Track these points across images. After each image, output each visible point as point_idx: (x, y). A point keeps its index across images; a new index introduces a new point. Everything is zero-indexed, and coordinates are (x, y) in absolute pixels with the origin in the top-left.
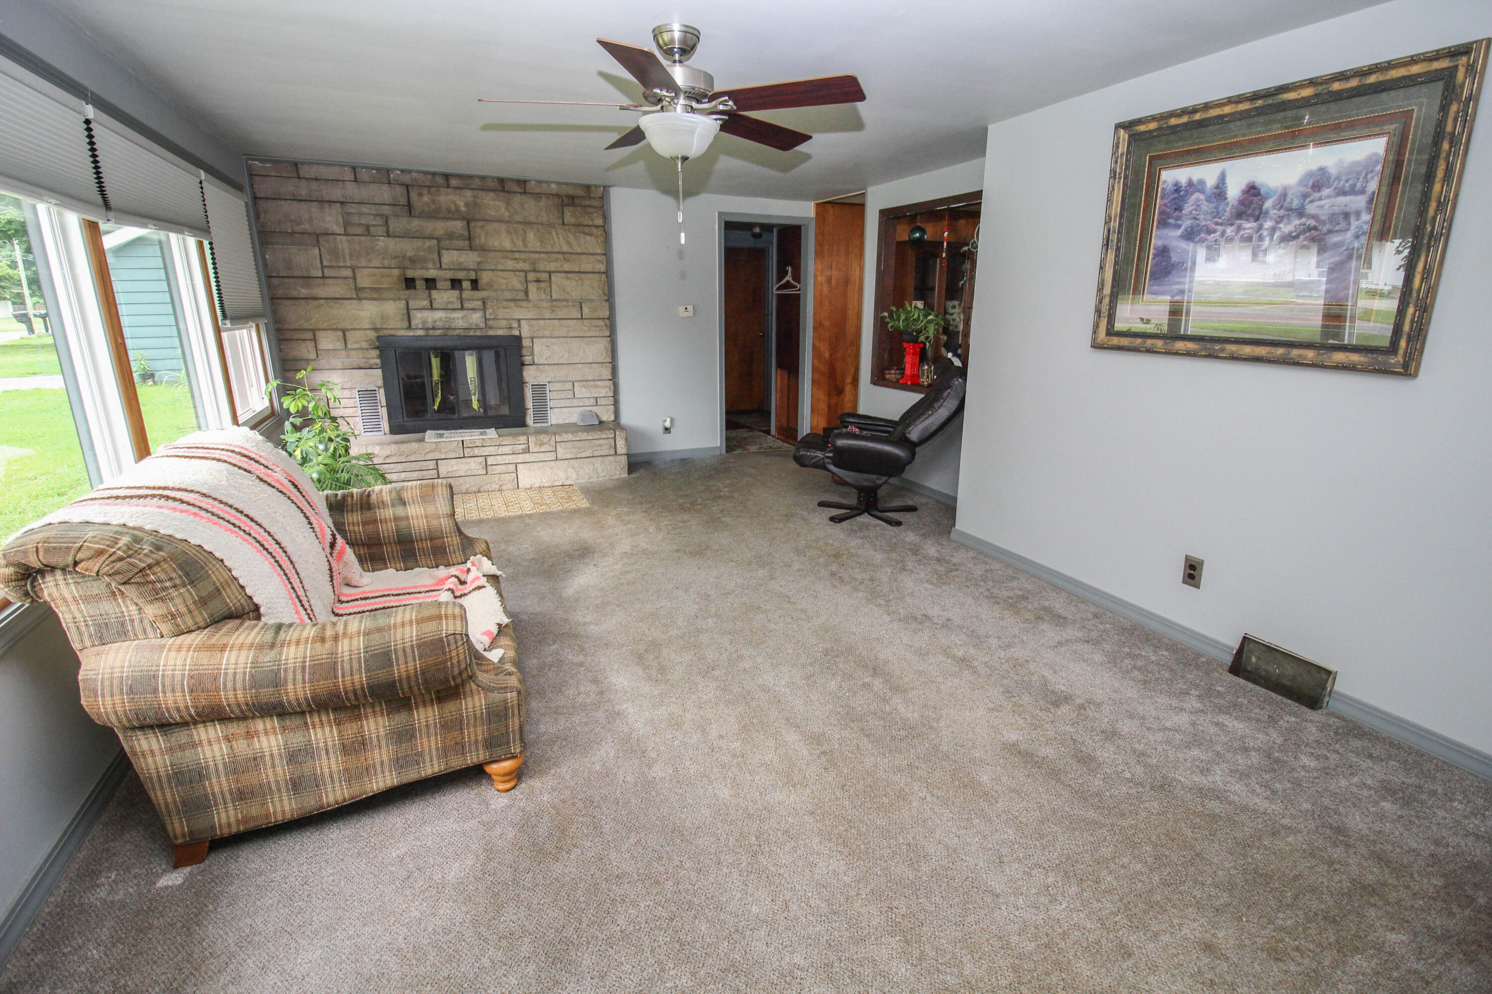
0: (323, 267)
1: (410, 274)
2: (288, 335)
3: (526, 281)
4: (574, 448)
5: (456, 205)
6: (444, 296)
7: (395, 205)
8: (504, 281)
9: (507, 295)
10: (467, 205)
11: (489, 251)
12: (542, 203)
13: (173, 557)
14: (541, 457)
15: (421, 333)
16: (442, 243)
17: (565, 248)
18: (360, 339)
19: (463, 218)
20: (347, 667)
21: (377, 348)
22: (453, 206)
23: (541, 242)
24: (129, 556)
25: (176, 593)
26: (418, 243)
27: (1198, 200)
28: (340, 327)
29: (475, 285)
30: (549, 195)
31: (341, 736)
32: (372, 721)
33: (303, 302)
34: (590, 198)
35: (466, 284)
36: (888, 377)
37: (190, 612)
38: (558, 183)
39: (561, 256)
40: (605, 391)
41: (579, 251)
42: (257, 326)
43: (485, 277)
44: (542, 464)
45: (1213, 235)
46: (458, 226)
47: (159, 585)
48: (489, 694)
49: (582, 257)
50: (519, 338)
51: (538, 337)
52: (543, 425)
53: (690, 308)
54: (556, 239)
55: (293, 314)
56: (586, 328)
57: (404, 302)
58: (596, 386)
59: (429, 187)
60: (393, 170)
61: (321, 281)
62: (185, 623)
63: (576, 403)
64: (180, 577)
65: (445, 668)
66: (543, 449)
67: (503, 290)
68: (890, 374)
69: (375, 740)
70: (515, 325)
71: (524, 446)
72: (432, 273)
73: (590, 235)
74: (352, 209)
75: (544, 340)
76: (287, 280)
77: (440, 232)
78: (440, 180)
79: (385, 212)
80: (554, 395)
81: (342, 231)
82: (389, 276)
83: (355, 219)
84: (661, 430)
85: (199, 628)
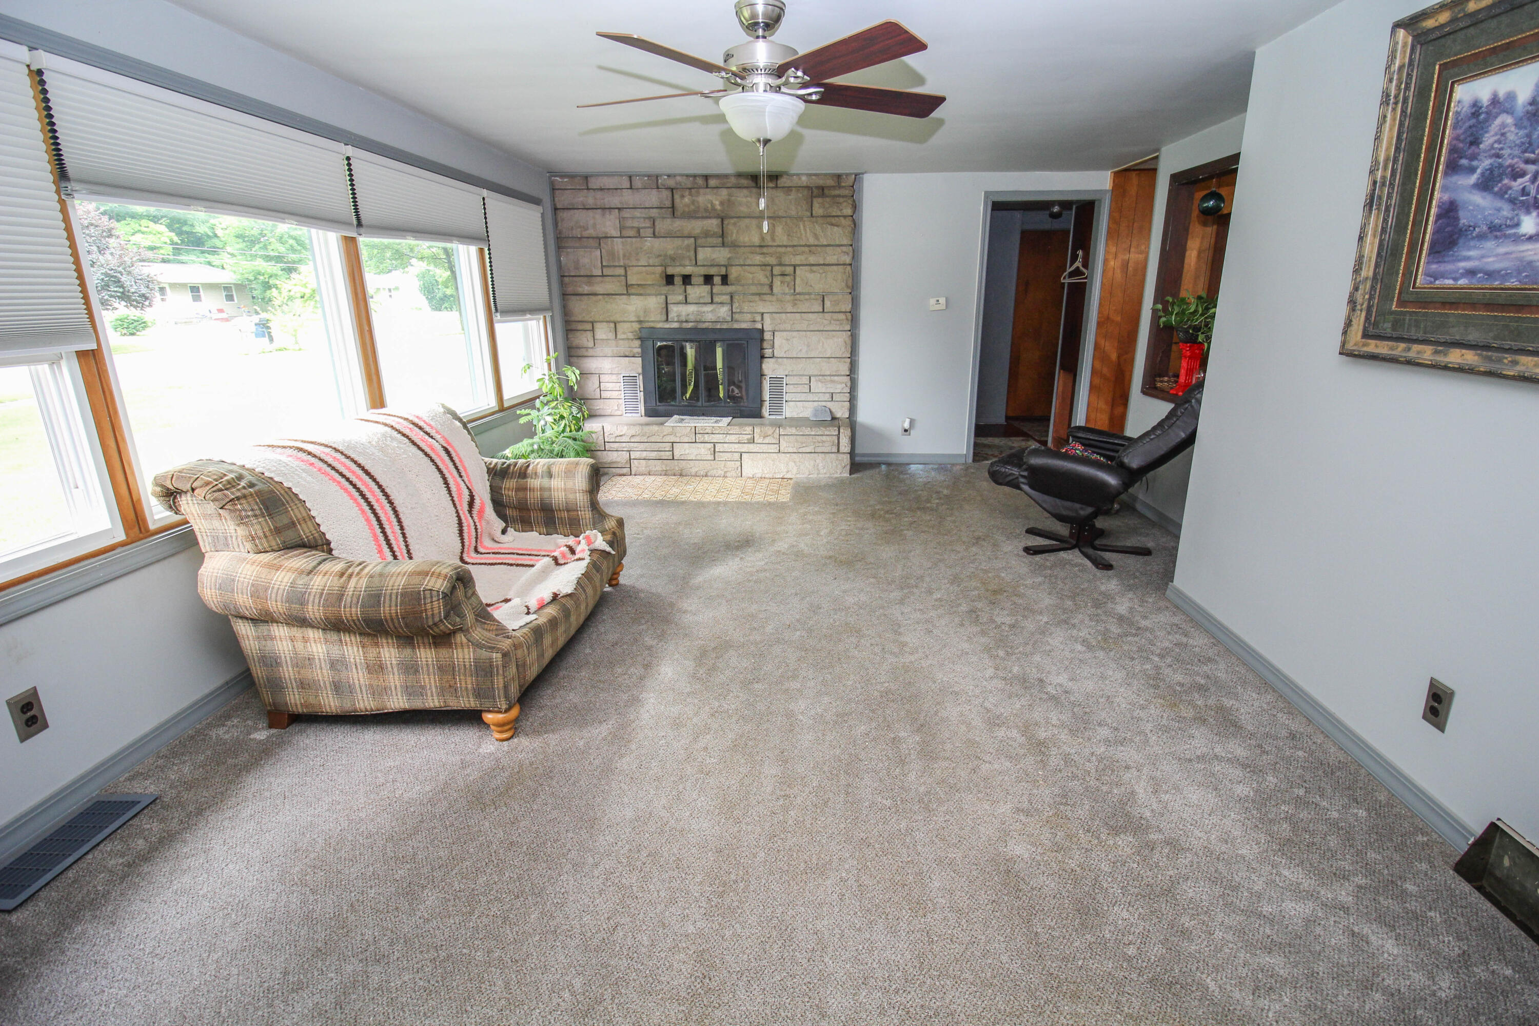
0: (602, 266)
1: (670, 271)
2: (574, 326)
3: (772, 275)
4: (797, 441)
5: (712, 204)
6: (698, 291)
7: (661, 208)
8: (751, 276)
9: (754, 289)
10: (722, 203)
11: (740, 246)
12: (793, 196)
13: (259, 493)
14: (765, 448)
15: (675, 325)
16: (697, 242)
17: (812, 241)
18: (627, 330)
19: (718, 217)
20: (349, 600)
21: (640, 338)
22: (709, 206)
23: (788, 235)
24: (227, 489)
25: (255, 521)
26: (678, 242)
27: (1503, 125)
28: (612, 319)
29: (725, 279)
30: (799, 188)
31: (366, 658)
32: (386, 649)
33: (586, 297)
34: (840, 187)
35: (717, 280)
36: (1159, 385)
37: (266, 537)
38: (810, 175)
39: (807, 249)
40: (841, 386)
41: (825, 243)
42: (545, 317)
43: (734, 273)
44: (764, 455)
45: (1520, 180)
46: (713, 224)
47: (243, 513)
48: (478, 650)
49: (828, 248)
50: (762, 331)
51: (780, 331)
52: (778, 417)
53: (942, 300)
54: (803, 232)
55: (579, 308)
56: (826, 322)
57: (664, 297)
58: (832, 381)
59: (690, 189)
60: (661, 175)
61: (600, 279)
62: (262, 545)
63: (811, 397)
64: (260, 509)
65: (421, 617)
66: (767, 441)
67: (749, 285)
68: (1162, 382)
69: (389, 666)
70: (758, 318)
71: (749, 436)
72: (688, 270)
73: (837, 226)
74: (626, 214)
75: (785, 333)
76: (575, 279)
77: (697, 231)
78: (700, 181)
79: (653, 215)
80: (790, 388)
81: (615, 233)
82: (653, 273)
83: (629, 223)
84: (900, 431)
85: (273, 550)
